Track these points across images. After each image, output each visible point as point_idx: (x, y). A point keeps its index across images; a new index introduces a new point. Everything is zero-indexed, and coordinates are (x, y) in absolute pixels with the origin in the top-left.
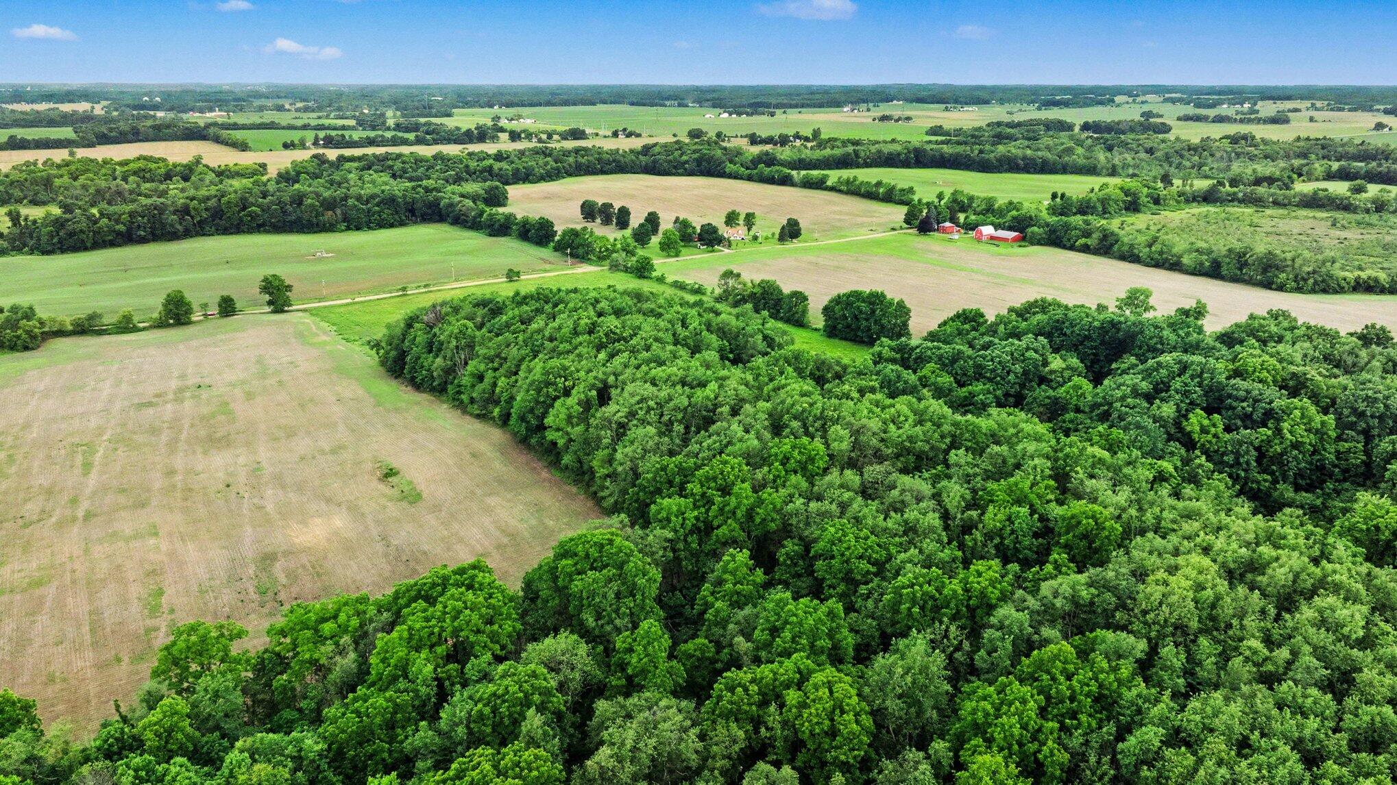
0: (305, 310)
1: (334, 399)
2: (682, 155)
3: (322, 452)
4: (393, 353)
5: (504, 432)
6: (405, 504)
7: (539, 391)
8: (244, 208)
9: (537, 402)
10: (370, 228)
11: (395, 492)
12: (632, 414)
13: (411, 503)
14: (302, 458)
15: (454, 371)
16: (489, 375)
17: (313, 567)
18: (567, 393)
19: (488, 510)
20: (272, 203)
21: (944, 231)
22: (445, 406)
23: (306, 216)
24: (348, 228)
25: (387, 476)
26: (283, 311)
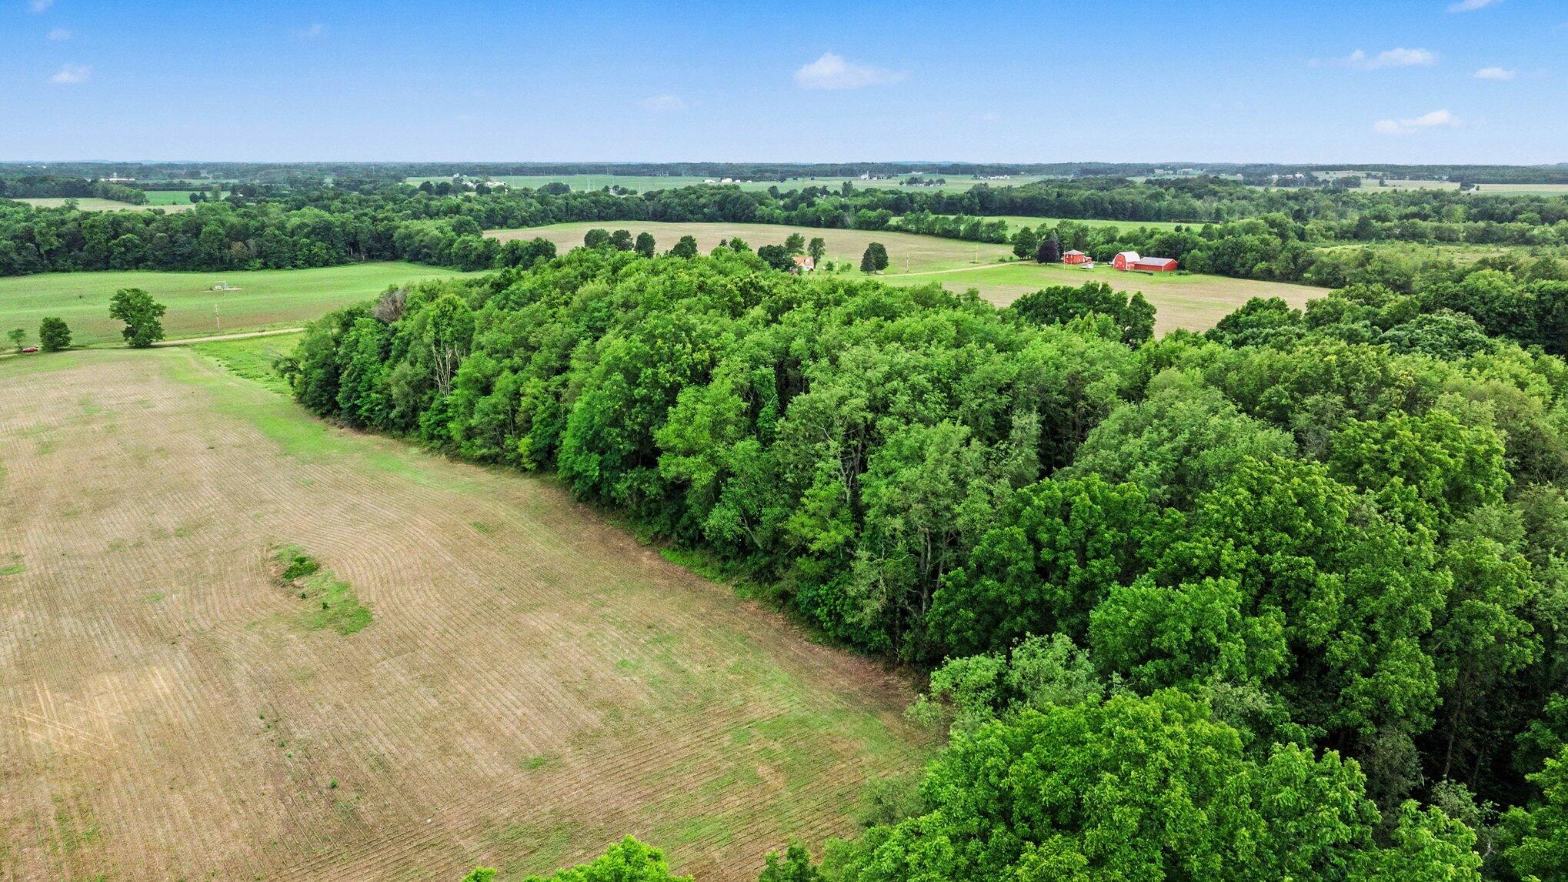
0: (185, 345)
1: (202, 446)
2: (698, 198)
3: (160, 534)
4: (318, 373)
5: (544, 483)
6: (330, 634)
7: (632, 378)
8: (116, 236)
9: (631, 402)
10: (295, 267)
11: (311, 607)
12: (880, 406)
13: (345, 632)
14: (116, 546)
15: (433, 385)
16: (504, 381)
17: (61, 818)
18: (702, 376)
19: (534, 643)
20: (158, 230)
21: (1071, 260)
22: (414, 450)
23: (205, 248)
24: (265, 266)
25: (291, 573)
26: (146, 345)
